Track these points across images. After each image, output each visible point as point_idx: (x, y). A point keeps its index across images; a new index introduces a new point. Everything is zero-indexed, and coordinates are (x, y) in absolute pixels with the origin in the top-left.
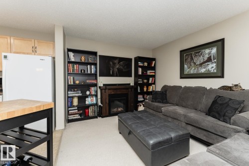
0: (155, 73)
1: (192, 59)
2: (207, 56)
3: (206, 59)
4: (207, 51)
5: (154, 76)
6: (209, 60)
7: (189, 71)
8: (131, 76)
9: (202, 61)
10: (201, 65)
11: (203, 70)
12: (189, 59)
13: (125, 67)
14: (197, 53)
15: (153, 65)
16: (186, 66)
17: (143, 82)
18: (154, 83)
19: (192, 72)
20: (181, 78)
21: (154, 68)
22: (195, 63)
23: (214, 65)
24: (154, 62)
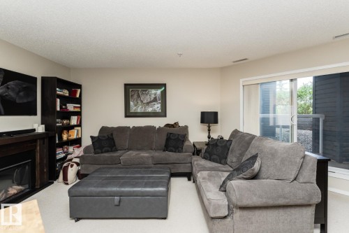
0: (81, 108)
1: (139, 96)
2: (153, 96)
3: (152, 99)
4: (153, 91)
5: (79, 114)
6: (155, 100)
7: (135, 109)
8: (35, 114)
9: (149, 100)
10: (148, 103)
11: (150, 110)
12: (135, 96)
13: (21, 94)
14: (144, 91)
15: (78, 96)
16: (132, 103)
17: (63, 124)
18: (80, 125)
19: (139, 110)
20: (126, 116)
21: (79, 101)
22: (142, 102)
23: (159, 105)
24: (79, 91)
